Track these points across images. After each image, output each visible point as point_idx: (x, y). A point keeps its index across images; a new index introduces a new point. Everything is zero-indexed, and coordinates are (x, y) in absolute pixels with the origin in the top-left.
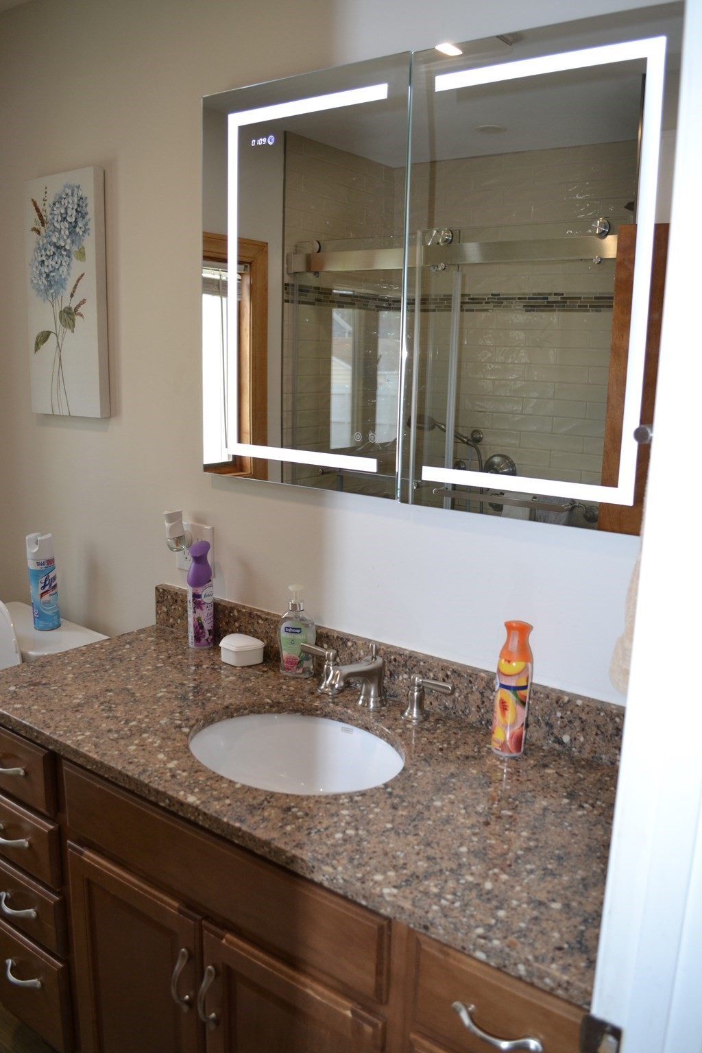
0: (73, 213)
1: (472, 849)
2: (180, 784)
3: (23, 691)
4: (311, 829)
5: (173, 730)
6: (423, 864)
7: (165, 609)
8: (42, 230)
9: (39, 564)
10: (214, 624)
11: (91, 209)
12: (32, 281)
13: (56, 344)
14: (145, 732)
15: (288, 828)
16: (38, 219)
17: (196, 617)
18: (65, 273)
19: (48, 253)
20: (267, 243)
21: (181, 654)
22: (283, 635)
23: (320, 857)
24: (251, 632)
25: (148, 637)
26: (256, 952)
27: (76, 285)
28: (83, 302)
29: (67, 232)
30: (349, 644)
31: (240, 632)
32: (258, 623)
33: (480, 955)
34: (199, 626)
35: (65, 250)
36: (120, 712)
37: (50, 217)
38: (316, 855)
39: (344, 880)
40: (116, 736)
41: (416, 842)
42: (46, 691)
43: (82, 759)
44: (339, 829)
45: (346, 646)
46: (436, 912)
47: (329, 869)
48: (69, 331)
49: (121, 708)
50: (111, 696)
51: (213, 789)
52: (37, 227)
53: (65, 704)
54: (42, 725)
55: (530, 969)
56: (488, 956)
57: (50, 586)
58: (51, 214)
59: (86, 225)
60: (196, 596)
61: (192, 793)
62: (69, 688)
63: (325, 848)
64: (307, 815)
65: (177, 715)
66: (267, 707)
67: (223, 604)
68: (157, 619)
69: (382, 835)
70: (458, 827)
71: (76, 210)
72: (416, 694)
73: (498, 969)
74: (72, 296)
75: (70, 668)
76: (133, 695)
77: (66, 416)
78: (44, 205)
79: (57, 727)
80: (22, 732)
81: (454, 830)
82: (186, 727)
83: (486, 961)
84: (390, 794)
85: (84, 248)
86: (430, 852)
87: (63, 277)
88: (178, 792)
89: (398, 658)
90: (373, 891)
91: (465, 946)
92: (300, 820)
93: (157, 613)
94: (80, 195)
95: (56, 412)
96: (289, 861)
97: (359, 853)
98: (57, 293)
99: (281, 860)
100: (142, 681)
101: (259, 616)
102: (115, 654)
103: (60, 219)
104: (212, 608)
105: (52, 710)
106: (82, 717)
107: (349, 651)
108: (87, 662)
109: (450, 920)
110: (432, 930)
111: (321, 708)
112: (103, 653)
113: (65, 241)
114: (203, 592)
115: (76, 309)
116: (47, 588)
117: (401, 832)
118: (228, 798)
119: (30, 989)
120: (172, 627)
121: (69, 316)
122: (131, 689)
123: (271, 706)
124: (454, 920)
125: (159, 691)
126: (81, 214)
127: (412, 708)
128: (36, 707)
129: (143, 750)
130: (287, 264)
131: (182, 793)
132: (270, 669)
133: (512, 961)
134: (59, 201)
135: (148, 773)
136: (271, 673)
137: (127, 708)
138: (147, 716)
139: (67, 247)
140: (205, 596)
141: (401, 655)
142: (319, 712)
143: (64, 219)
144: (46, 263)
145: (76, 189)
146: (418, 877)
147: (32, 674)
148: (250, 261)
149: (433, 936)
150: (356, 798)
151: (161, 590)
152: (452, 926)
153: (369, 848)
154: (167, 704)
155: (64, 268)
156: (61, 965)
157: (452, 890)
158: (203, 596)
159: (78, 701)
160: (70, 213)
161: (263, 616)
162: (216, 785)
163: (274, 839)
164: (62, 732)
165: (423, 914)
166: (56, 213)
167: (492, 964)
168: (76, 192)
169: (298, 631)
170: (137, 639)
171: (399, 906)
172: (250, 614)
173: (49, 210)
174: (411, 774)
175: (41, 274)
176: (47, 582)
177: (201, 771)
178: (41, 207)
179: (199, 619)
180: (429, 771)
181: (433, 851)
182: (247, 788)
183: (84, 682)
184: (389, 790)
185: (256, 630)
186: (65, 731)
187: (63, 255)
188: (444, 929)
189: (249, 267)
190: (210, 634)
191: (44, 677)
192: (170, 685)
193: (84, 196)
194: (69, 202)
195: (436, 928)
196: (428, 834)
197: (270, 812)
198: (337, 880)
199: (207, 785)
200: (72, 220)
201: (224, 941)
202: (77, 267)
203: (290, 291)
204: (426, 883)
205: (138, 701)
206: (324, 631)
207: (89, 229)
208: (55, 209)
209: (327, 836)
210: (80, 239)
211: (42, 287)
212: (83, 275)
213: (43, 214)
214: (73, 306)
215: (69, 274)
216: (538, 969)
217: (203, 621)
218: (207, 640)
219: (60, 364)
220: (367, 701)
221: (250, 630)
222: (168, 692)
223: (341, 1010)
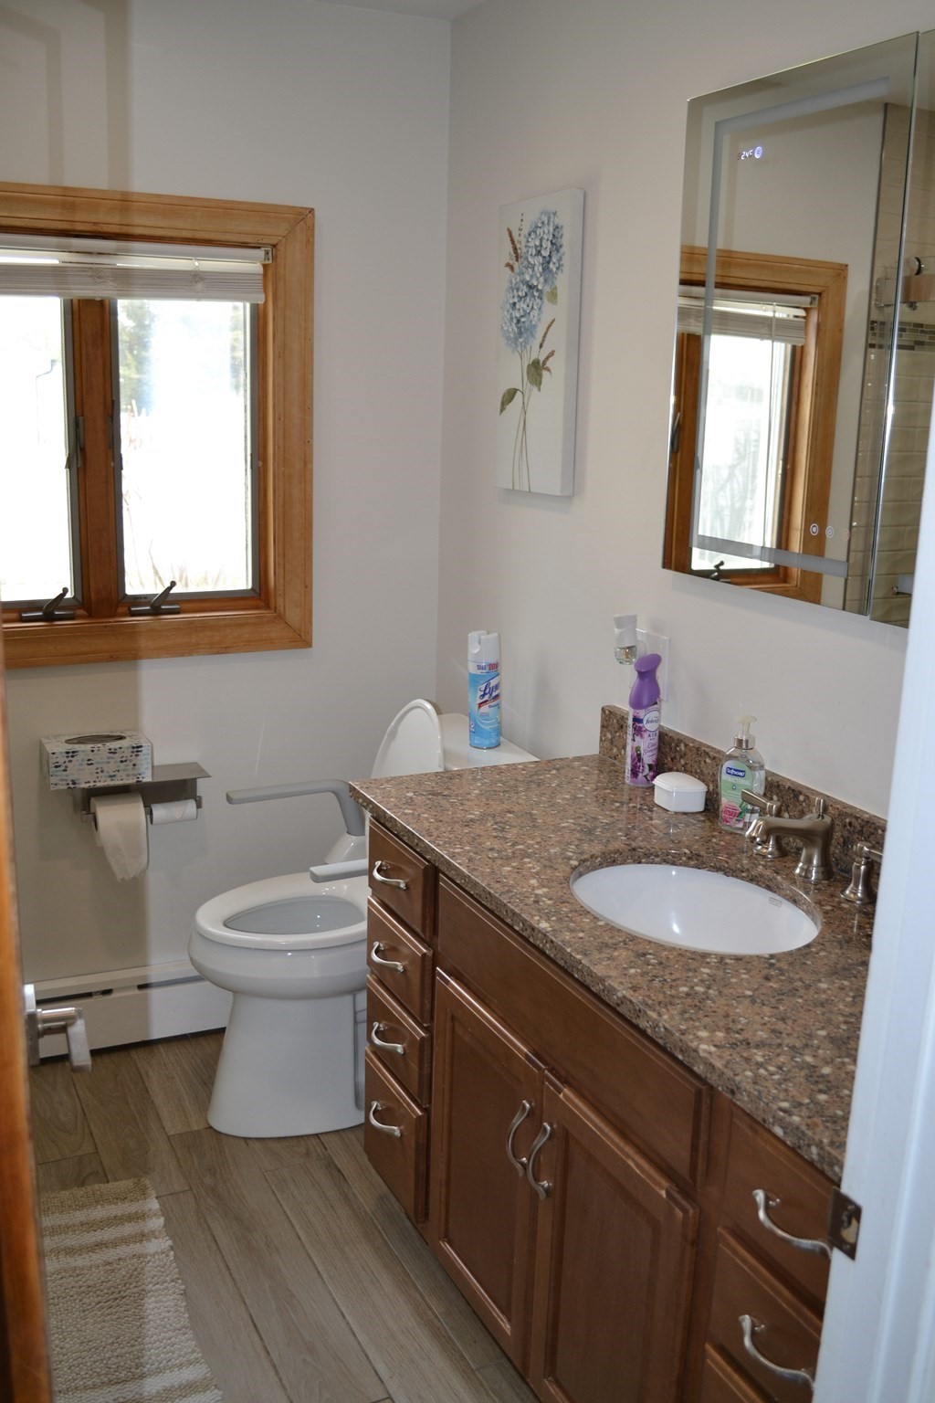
0: (547, 244)
1: (833, 1035)
2: (539, 910)
3: (420, 798)
4: (656, 977)
5: (560, 861)
6: (762, 1035)
7: (609, 736)
8: (516, 265)
9: (479, 667)
10: (658, 759)
11: (566, 240)
12: (502, 328)
13: (521, 405)
14: (529, 856)
15: (633, 971)
16: (512, 253)
17: (635, 746)
18: (536, 319)
19: (520, 294)
20: (847, 266)
21: (611, 789)
22: (725, 777)
23: (650, 1002)
24: (696, 773)
25: (583, 765)
26: (589, 1113)
27: (546, 333)
28: (552, 354)
29: (541, 269)
30: (801, 798)
31: (685, 771)
32: (705, 762)
33: (778, 1131)
34: (638, 758)
35: (538, 290)
36: (512, 834)
37: (524, 250)
38: (647, 999)
39: (665, 1028)
40: (496, 855)
41: (769, 1014)
42: (444, 802)
43: (453, 872)
44: (688, 984)
45: (798, 800)
46: (747, 1077)
47: (654, 1015)
48: (535, 389)
49: (515, 831)
50: (510, 818)
51: (571, 921)
52: (511, 262)
53: (458, 818)
54: (424, 832)
55: (821, 1153)
56: (785, 1133)
57: (491, 695)
58: (526, 246)
59: (560, 260)
60: (637, 720)
61: (548, 920)
62: (470, 803)
63: (661, 996)
64: (661, 963)
65: (573, 847)
66: (684, 859)
67: (671, 734)
68: (600, 747)
69: (734, 999)
70: (831, 1012)
71: (551, 241)
72: (863, 867)
73: (793, 1150)
74: (541, 346)
75: (479, 784)
76: (534, 820)
77: (524, 492)
78: (520, 235)
79: (438, 837)
80: (405, 839)
81: (823, 1014)
82: (576, 860)
83: (783, 1139)
84: (772, 965)
85: (556, 288)
86: (780, 1026)
87: (534, 323)
88: (533, 916)
89: (855, 823)
90: (690, 1044)
91: (766, 1118)
92: (650, 967)
93: (601, 740)
94: (556, 223)
95: (517, 488)
96: (619, 1002)
97: (696, 1008)
98: (526, 342)
99: (613, 1000)
100: (552, 808)
101: (707, 753)
102: (536, 777)
103: (534, 252)
104: (657, 738)
105: (441, 821)
106: (469, 833)
107: (800, 808)
108: (501, 781)
109: (757, 1087)
110: (738, 1096)
111: (748, 869)
112: (523, 774)
113: (538, 279)
114: (648, 716)
115: (544, 362)
116: (486, 698)
117: (758, 1001)
118: (583, 931)
119: (390, 1135)
120: (615, 759)
121: (536, 370)
122: (536, 814)
123: (689, 858)
124: (761, 1089)
125: (565, 820)
126: (556, 246)
127: (857, 886)
128: (426, 815)
129: (518, 873)
130: (877, 293)
131: (537, 918)
132: (709, 819)
133: (806, 1142)
134: (533, 231)
135: (511, 894)
136: (708, 824)
137: (521, 832)
138: (538, 843)
139: (540, 287)
140: (648, 722)
141: (857, 818)
142: (744, 874)
143: (539, 253)
144: (517, 306)
145: (552, 216)
146: (748, 1044)
147: (437, 783)
148: (818, 291)
149: (738, 1103)
150: (728, 961)
151: (607, 712)
152: (756, 1093)
153: (711, 1007)
154: (567, 836)
155: (535, 313)
156: (420, 1114)
157: (780, 1064)
158: (645, 722)
159: (473, 817)
160: (544, 246)
161: (711, 754)
162: (578, 918)
163: (610, 977)
164: (441, 842)
165: (732, 1075)
166: (530, 245)
167: (788, 1143)
168: (552, 219)
169: (741, 774)
170: (568, 766)
171: (711, 1064)
172: (698, 749)
173: (524, 241)
174: (811, 952)
175: (511, 319)
176: (487, 691)
177: (568, 902)
178: (516, 238)
179: (638, 749)
180: (837, 954)
181: (784, 1026)
182: (609, 927)
183: (487, 800)
184: (773, 961)
185: (702, 771)
186: (445, 842)
187: (534, 296)
188: (748, 1096)
189: (817, 299)
190: (650, 770)
191: (448, 788)
192: (581, 817)
193: (560, 226)
194: (544, 232)
195: (742, 1094)
196: (789, 1010)
197: (622, 954)
198: (659, 1028)
199: (567, 917)
200: (545, 253)
201: (561, 1096)
202: (549, 310)
203: (877, 331)
204: (755, 1051)
205: (537, 827)
206: (775, 779)
207: (562, 265)
208: (530, 240)
209: (671, 987)
210: (553, 277)
211: (512, 336)
212: (553, 321)
213: (518, 246)
214: (542, 359)
215: (539, 320)
216: (829, 1153)
217: (642, 751)
218: (646, 776)
219: (524, 428)
220: (807, 871)
221: (696, 770)
222: (574, 824)
223: (657, 1188)
